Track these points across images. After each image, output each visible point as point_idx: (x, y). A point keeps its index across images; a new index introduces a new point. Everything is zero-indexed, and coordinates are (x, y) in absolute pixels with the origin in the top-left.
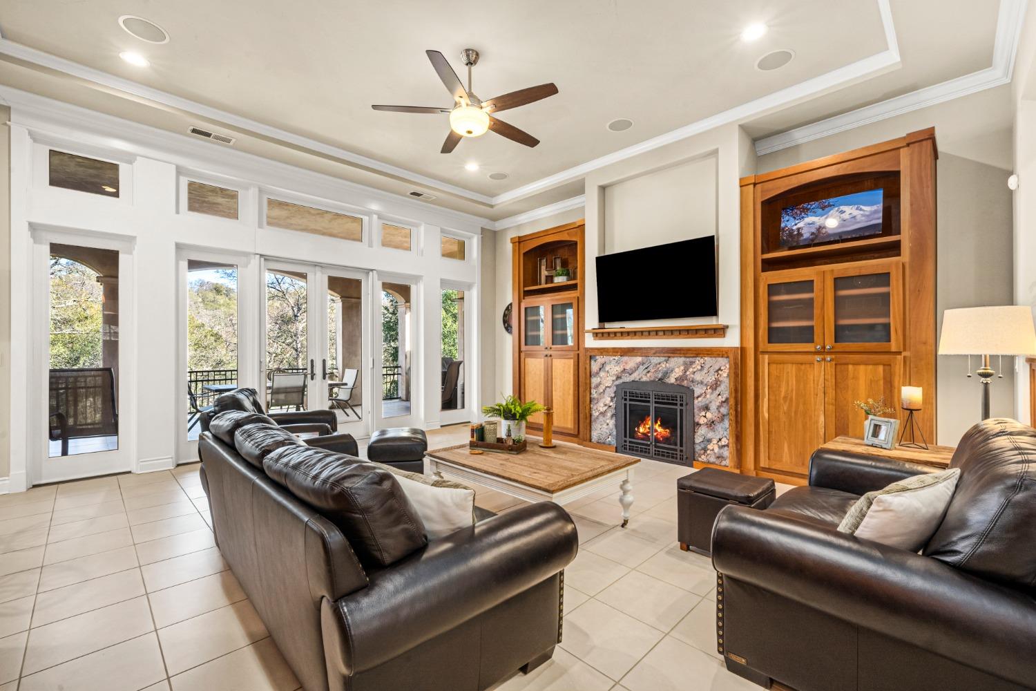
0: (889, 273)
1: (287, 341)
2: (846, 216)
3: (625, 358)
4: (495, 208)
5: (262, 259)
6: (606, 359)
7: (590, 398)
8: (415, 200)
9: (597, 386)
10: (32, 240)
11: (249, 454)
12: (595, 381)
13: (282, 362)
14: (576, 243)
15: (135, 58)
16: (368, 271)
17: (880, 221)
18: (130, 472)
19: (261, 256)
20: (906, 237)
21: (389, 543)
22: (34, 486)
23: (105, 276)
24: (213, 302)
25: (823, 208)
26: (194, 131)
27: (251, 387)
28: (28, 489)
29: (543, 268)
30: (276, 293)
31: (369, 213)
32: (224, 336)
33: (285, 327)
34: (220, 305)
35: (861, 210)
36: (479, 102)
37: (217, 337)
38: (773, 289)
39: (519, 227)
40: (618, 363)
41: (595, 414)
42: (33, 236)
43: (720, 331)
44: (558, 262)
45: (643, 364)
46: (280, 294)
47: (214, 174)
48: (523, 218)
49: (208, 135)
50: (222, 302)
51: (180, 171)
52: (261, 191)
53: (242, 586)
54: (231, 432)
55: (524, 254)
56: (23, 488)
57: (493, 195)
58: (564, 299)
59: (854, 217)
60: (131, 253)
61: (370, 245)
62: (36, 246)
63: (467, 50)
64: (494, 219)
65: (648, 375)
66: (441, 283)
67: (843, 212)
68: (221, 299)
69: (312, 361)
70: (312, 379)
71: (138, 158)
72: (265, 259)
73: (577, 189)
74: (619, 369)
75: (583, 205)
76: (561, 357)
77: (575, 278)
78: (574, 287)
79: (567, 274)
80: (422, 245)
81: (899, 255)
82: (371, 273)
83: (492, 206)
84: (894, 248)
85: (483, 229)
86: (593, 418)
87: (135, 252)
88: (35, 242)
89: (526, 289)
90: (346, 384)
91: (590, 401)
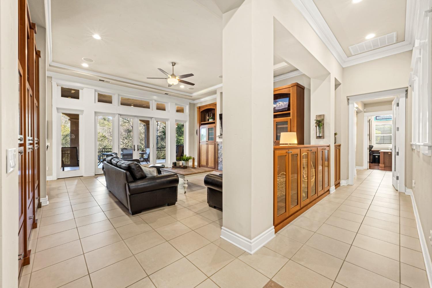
0: (287, 121)
1: (130, 139)
2: (280, 105)
4: (193, 97)
5: (119, 115)
7: (218, 157)
8: (166, 95)
9: (220, 153)
10: (57, 112)
11: (115, 163)
12: (219, 151)
13: (128, 146)
14: (214, 109)
15: (85, 65)
16: (151, 118)
17: (287, 107)
18: (82, 176)
19: (119, 114)
20: (291, 112)
21: (138, 175)
22: (58, 179)
23: (71, 119)
24: (103, 123)
26: (100, 80)
27: (116, 152)
28: (57, 179)
29: (207, 116)
30: (126, 121)
31: (152, 100)
32: (107, 137)
33: (129, 134)
34: (105, 125)
35: (284, 103)
36: (175, 76)
37: (104, 137)
39: (201, 102)
41: (219, 162)
42: (57, 111)
44: (211, 114)
46: (127, 122)
47: (105, 91)
48: (202, 100)
49: (104, 81)
50: (106, 123)
51: (95, 91)
52: (119, 95)
53: (113, 195)
54: (111, 160)
55: (201, 112)
56: (56, 179)
57: (192, 93)
58: (211, 126)
59: (282, 105)
60: (82, 115)
61: (152, 110)
62: (58, 114)
63: (172, 63)
64: (194, 100)
66: (176, 121)
67: (280, 104)
68: (106, 122)
69: (134, 145)
70: (134, 151)
71: (84, 88)
72: (120, 115)
73: (214, 92)
75: (215, 97)
76: (211, 144)
77: (215, 120)
78: (214, 123)
79: (213, 119)
80: (169, 109)
81: (290, 116)
82: (152, 118)
83: (191, 97)
85: (190, 103)
86: (219, 163)
87: (83, 114)
88: (58, 113)
89: (202, 123)
90: (146, 153)
91: (218, 158)
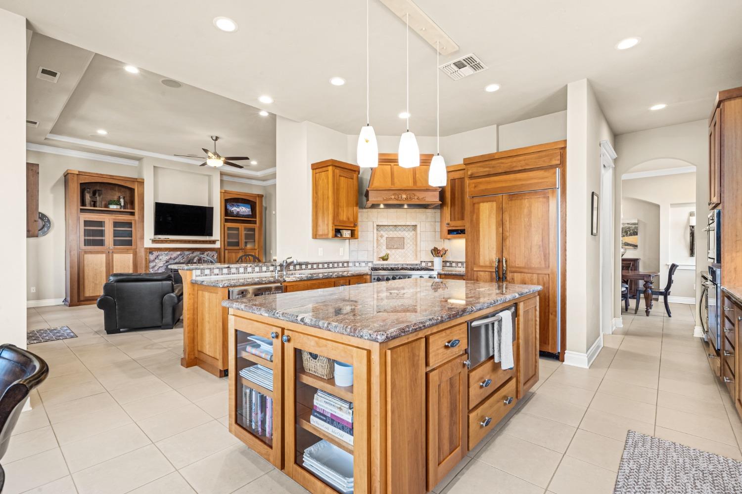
0: (254, 230)
3: (171, 252)
6: (159, 253)
17: (251, 213)
20: (258, 219)
25: (238, 206)
35: (246, 209)
38: (229, 229)
40: (167, 255)
43: (214, 242)
45: (181, 255)
55: (81, 184)
65: (184, 259)
67: (243, 209)
74: (168, 258)
78: (131, 213)
81: (256, 225)
84: (255, 222)
89: (83, 208)
